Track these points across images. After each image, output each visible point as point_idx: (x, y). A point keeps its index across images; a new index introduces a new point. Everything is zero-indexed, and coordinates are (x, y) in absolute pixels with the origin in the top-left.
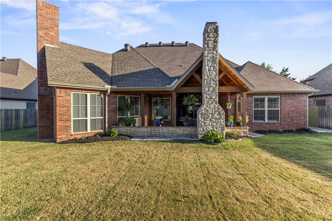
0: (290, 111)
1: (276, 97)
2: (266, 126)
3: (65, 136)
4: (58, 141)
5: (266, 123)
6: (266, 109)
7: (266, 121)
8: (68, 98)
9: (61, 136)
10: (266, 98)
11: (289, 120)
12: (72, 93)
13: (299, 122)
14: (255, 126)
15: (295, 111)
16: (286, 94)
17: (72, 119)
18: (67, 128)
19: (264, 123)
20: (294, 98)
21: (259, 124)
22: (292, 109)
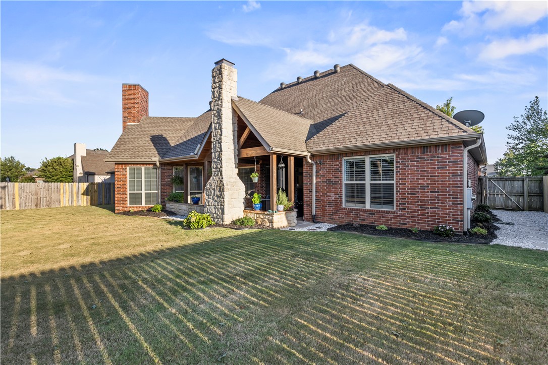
0: (416, 187)
1: (387, 156)
2: (364, 216)
3: (122, 208)
4: (116, 211)
5: (366, 211)
6: (368, 182)
7: (368, 206)
8: (124, 172)
9: (119, 208)
10: (368, 160)
11: (414, 207)
12: (128, 167)
13: (441, 212)
14: (346, 214)
15: (428, 187)
16: (407, 148)
17: (128, 192)
18: (124, 200)
19: (362, 210)
20: (428, 156)
21: (352, 212)
22: (421, 181)
